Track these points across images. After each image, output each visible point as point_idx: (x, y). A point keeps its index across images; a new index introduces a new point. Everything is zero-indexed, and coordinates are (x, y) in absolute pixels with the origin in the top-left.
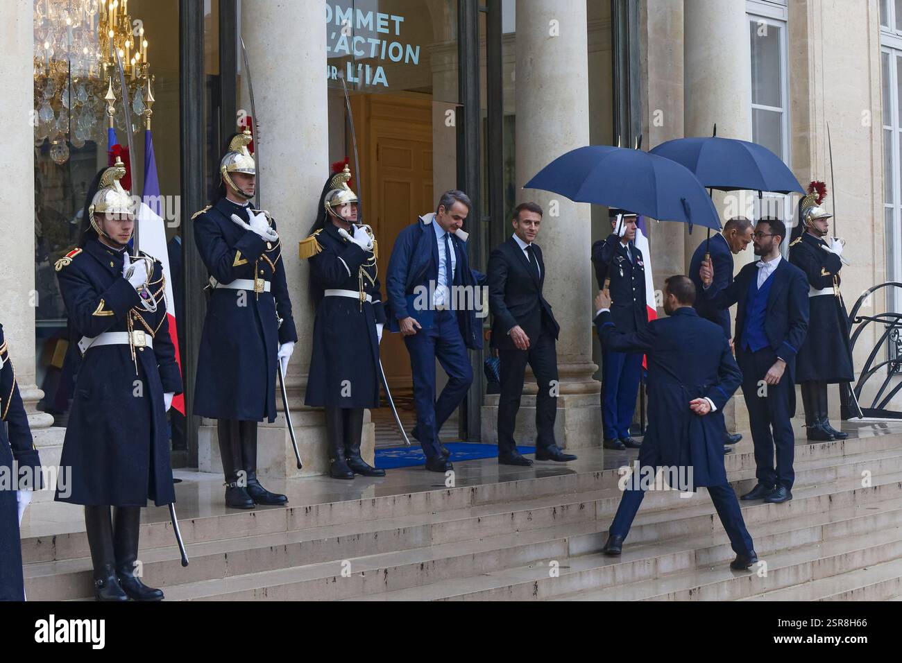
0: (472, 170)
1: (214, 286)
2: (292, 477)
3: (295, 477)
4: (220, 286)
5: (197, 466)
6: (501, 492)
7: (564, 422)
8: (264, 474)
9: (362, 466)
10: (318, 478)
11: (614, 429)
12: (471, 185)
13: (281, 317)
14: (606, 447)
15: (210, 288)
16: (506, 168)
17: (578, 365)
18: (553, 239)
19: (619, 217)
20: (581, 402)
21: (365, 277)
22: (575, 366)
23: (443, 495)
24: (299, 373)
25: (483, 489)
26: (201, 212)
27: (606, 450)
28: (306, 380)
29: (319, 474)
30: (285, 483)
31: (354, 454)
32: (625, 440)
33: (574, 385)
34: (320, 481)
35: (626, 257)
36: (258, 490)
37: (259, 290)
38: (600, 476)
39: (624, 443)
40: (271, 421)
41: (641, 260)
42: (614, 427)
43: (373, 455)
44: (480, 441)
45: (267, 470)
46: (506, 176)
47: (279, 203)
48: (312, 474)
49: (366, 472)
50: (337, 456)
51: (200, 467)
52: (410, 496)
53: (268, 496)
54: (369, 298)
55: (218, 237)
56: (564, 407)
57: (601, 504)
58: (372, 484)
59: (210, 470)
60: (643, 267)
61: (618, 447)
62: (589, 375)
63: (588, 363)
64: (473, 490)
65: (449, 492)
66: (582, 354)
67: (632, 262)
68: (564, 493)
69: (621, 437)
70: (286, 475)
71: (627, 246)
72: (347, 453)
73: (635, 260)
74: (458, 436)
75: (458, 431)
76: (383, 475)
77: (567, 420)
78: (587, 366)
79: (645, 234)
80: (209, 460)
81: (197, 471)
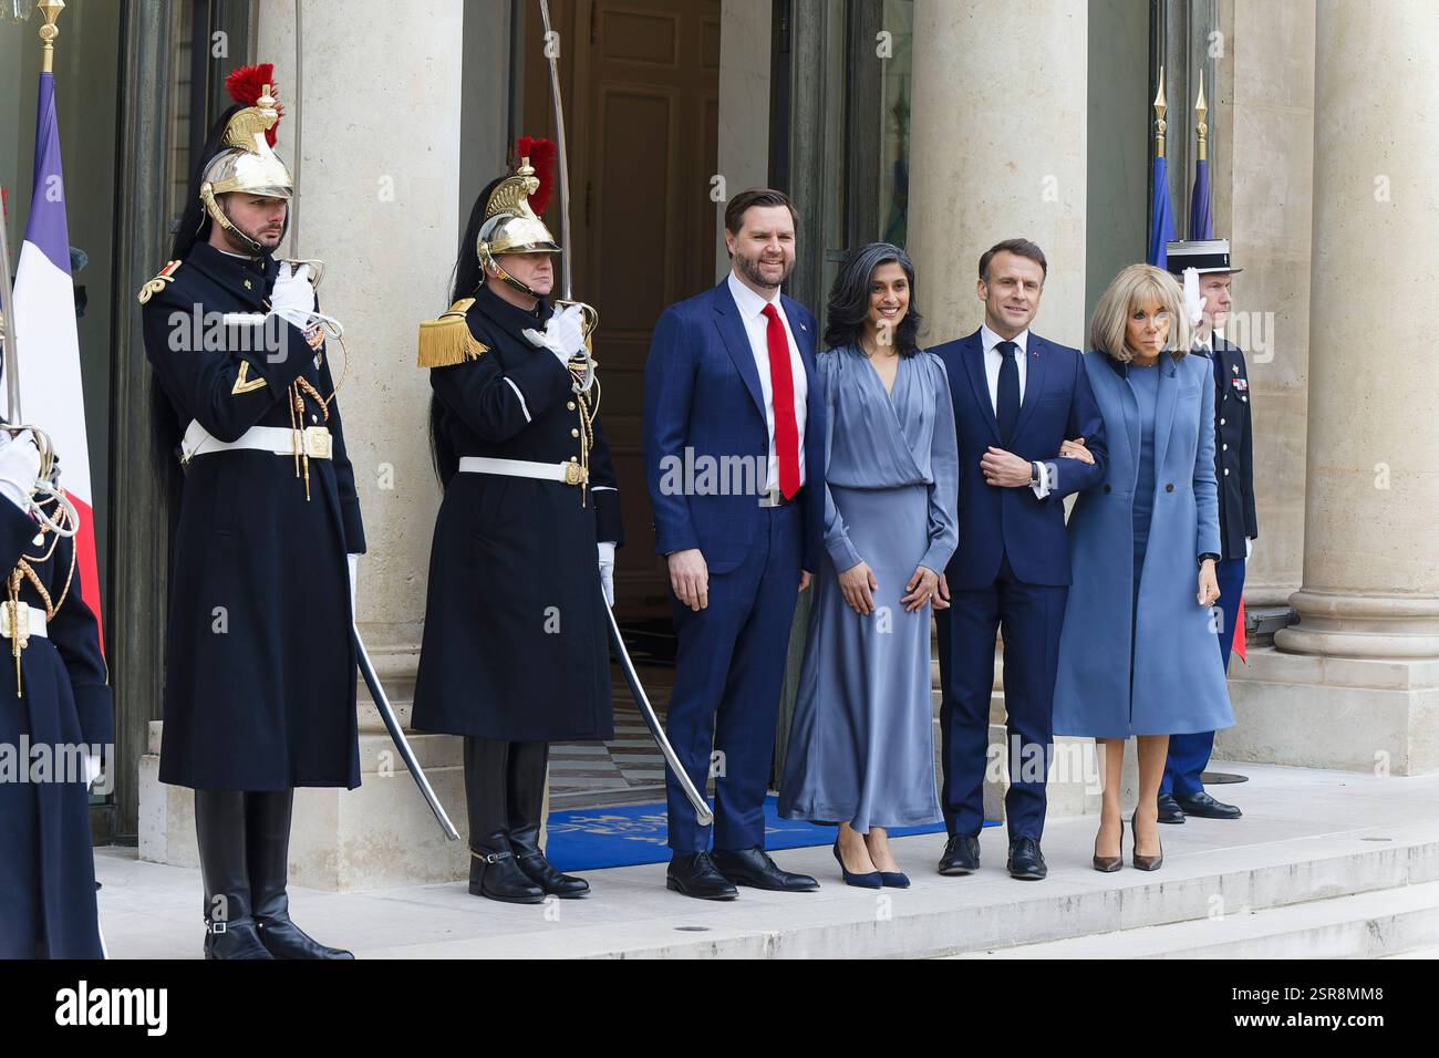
0: (806, 143)
5: (134, 842)
6: (839, 945)
12: (802, 179)
16: (888, 121)
23: (701, 953)
25: (794, 938)
38: (1072, 906)
41: (1242, 375)
46: (889, 141)
47: (339, 240)
51: (142, 849)
59: (164, 857)
60: (1247, 392)
64: (772, 941)
65: (714, 945)
70: (337, 884)
71: (1209, 342)
73: (1229, 377)
80: (163, 834)
81: (136, 858)
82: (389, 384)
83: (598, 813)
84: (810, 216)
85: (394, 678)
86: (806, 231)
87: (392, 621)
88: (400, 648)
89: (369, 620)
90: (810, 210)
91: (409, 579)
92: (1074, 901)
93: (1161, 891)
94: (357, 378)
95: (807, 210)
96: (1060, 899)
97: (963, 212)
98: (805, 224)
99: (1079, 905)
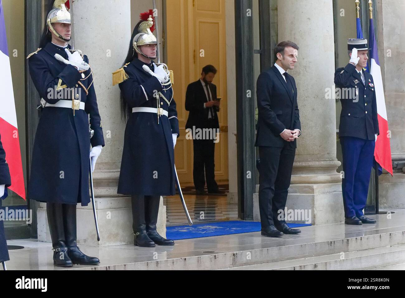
1: (43, 106)
2: (103, 245)
3: (105, 245)
4: (48, 105)
5: (36, 237)
6: (256, 256)
7: (314, 204)
8: (83, 243)
9: (157, 238)
10: (123, 247)
11: (353, 210)
13: (92, 129)
14: (347, 223)
15: (41, 107)
17: (325, 162)
18: (305, 67)
19: (355, 51)
20: (327, 190)
21: (161, 98)
22: (322, 162)
23: (211, 258)
24: (108, 169)
25: (241, 254)
26: (33, 53)
27: (346, 225)
28: (117, 175)
29: (124, 243)
30: (99, 250)
31: (151, 229)
32: (361, 218)
33: (322, 177)
34: (124, 249)
35: (360, 81)
36: (78, 254)
37: (76, 108)
38: (333, 244)
39: (361, 220)
40: (85, 204)
41: (372, 82)
42: (354, 208)
43: (165, 230)
44: (253, 219)
45: (85, 241)
48: (118, 243)
49: (160, 242)
50: (141, 231)
51: (39, 238)
52: (185, 259)
53: (85, 258)
54: (166, 113)
55: (45, 71)
56: (314, 193)
57: (330, 264)
58: (164, 251)
59: (46, 240)
60: (374, 87)
61: (357, 223)
62: (334, 169)
63: (333, 160)
64: (234, 255)
65: (215, 256)
66: (328, 154)
67: (364, 84)
68: (305, 257)
69: (359, 215)
71: (361, 72)
72: (148, 228)
73: (368, 83)
74: (237, 216)
75: (237, 212)
76: (171, 244)
77: (315, 203)
78: (331, 163)
79: (378, 63)
80: (45, 233)
81: (37, 241)
82: (110, 87)
83: (183, 226)
84: (248, 39)
85: (115, 180)
86: (247, 43)
87: (114, 162)
88: (117, 170)
89: (106, 162)
90: (248, 37)
91: (119, 149)
92: (333, 243)
93: (361, 240)
94: (100, 86)
95: (247, 37)
96: (328, 242)
97: (295, 34)
98: (247, 41)
99: (334, 244)
